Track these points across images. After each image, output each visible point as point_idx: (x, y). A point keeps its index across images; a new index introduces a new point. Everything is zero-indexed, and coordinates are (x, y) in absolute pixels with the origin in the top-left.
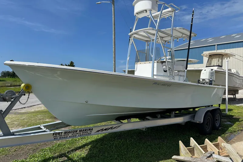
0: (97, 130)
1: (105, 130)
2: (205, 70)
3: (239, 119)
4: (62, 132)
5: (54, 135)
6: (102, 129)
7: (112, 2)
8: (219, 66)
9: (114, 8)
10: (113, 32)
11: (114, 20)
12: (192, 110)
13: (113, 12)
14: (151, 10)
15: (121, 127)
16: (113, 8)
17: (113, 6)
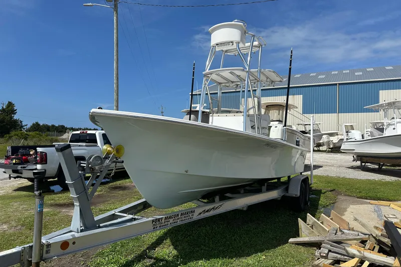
0: (199, 212)
1: (208, 211)
2: (276, 127)
3: (321, 191)
4: (162, 218)
5: (154, 223)
6: (204, 211)
7: (113, 7)
8: (279, 121)
9: (117, 17)
10: (115, 57)
11: (117, 38)
12: (276, 180)
13: (115, 24)
14: (239, 43)
15: (223, 206)
16: (115, 18)
17: (115, 15)
